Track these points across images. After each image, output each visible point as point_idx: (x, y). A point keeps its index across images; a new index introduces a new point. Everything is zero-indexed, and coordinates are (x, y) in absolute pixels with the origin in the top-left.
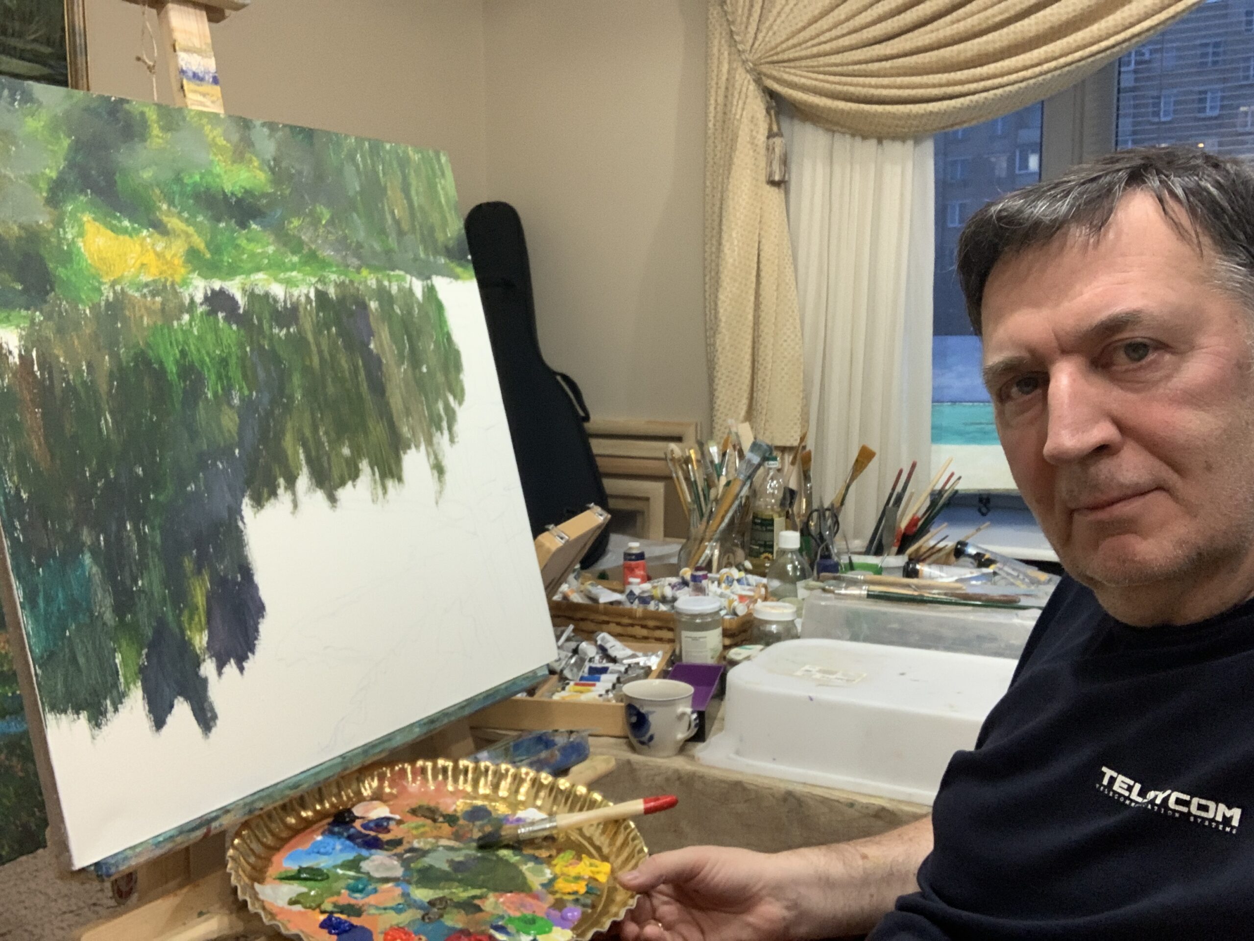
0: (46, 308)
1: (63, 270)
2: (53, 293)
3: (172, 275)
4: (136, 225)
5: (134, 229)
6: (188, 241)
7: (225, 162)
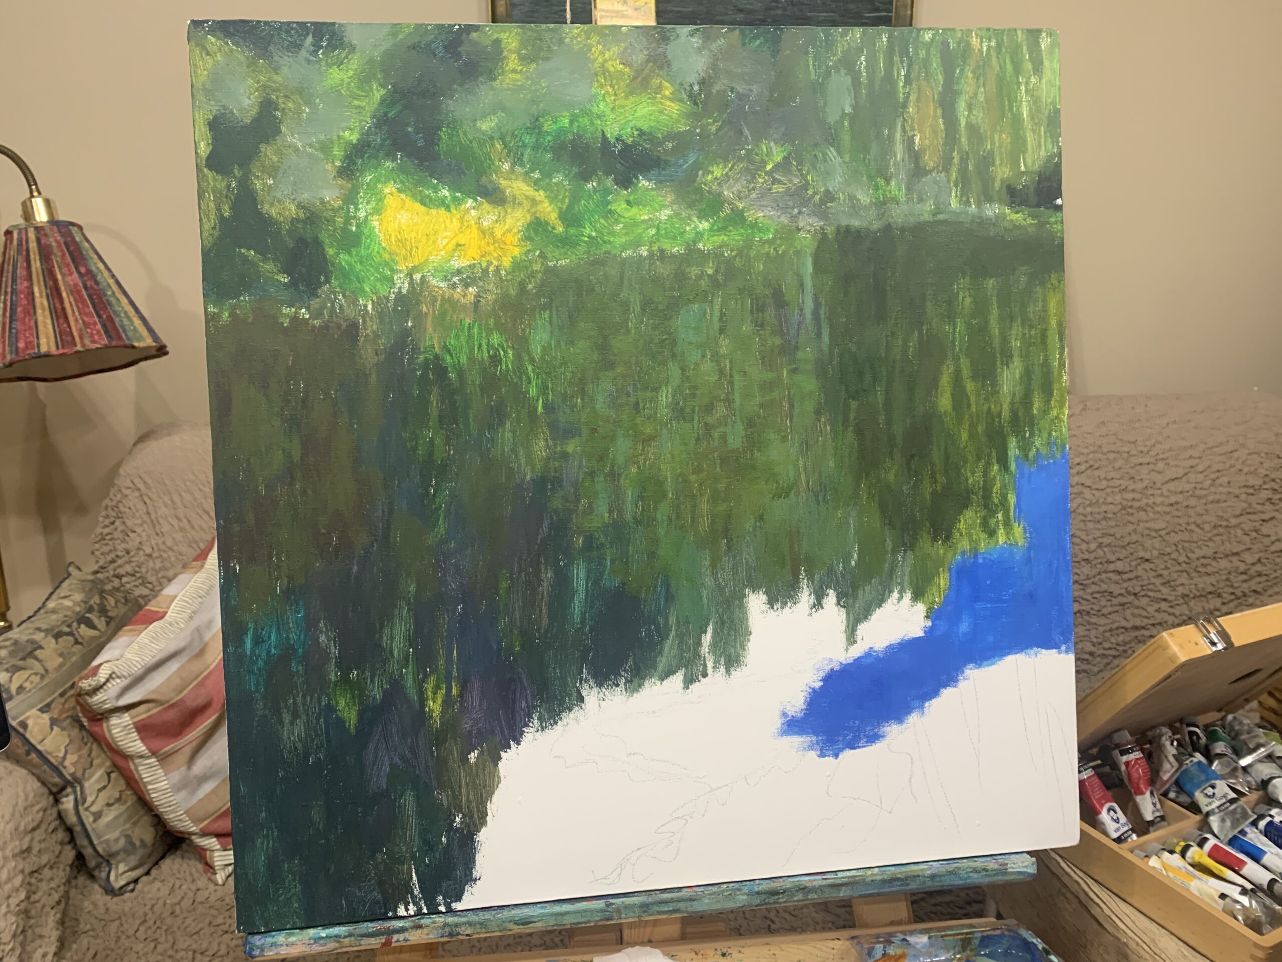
3: (499, 258)
4: (458, 194)
5: (455, 199)
6: (533, 210)
7: (615, 95)
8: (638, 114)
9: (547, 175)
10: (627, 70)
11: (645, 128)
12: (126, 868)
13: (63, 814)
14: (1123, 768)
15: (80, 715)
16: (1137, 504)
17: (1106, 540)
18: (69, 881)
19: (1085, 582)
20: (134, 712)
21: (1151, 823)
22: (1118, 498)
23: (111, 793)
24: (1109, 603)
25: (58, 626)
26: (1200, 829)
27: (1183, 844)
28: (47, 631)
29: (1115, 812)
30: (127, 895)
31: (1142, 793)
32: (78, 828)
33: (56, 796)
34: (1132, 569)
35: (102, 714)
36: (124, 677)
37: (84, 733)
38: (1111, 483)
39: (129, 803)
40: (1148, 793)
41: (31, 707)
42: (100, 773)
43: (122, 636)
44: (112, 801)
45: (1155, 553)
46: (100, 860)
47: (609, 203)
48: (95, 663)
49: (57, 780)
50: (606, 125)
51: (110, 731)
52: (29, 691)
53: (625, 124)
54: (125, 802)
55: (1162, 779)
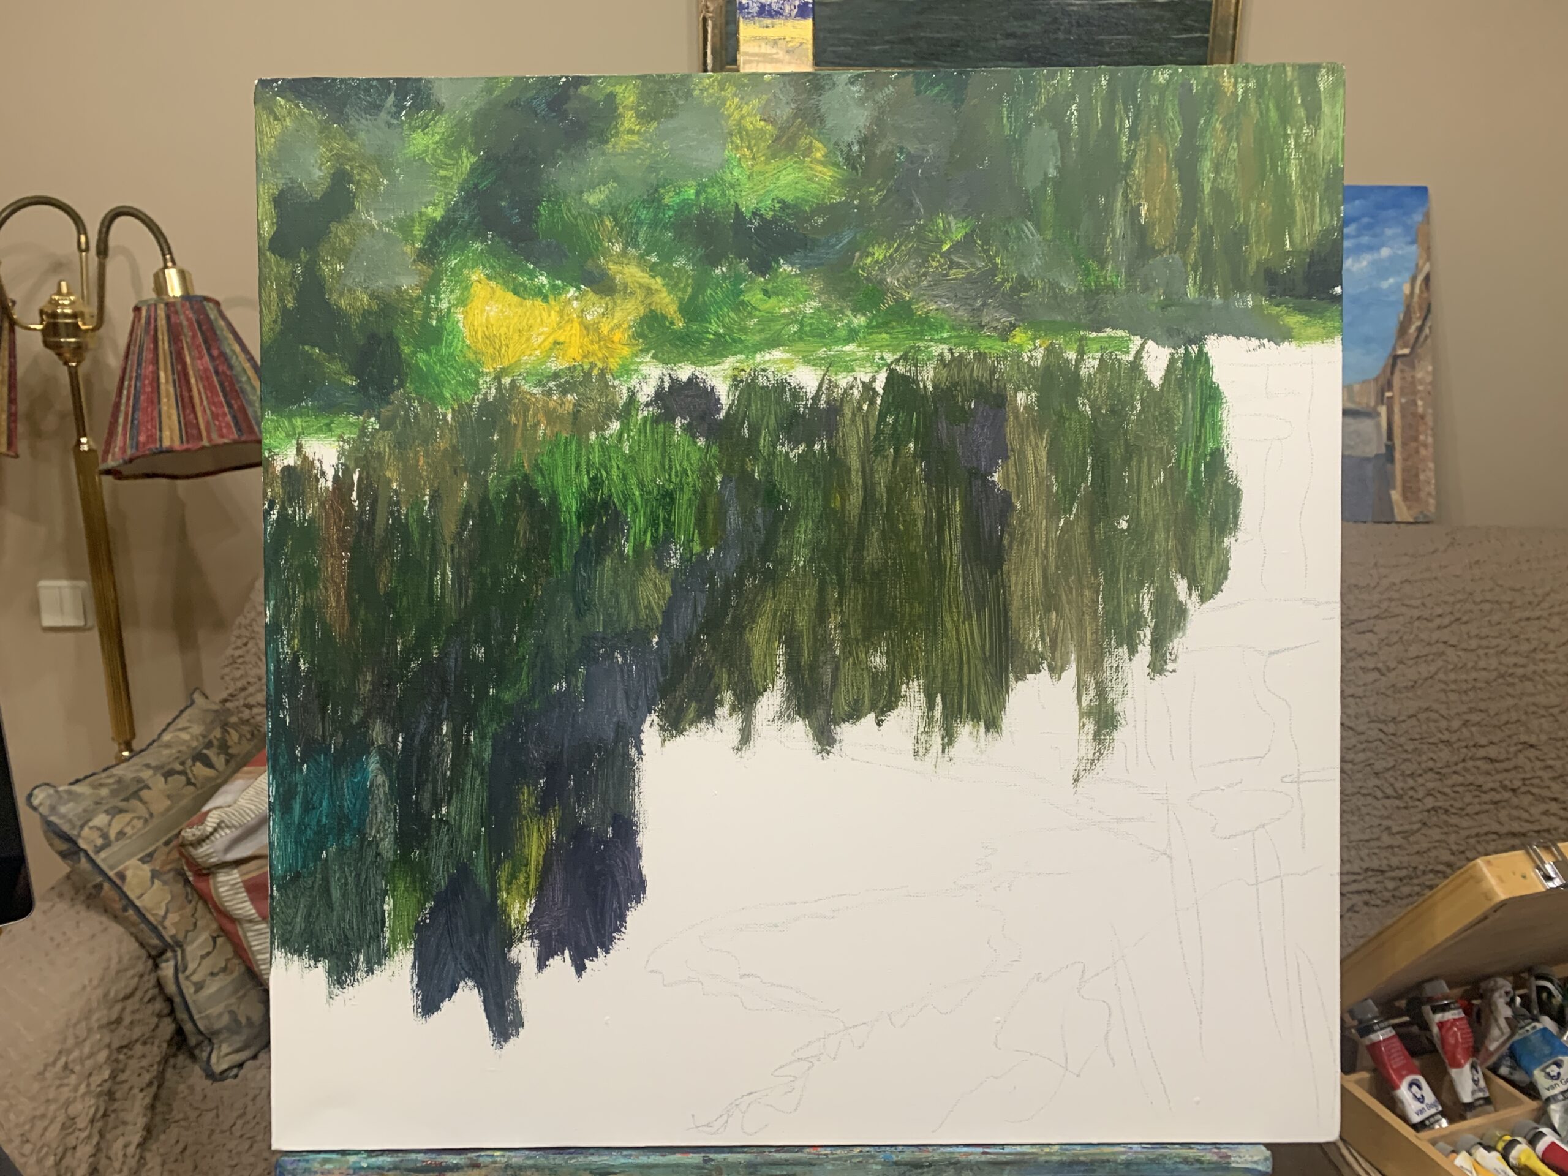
0: (386, 411)
1: (425, 357)
2: (402, 390)
3: (605, 360)
4: (559, 282)
5: (554, 287)
6: (648, 301)
7: (754, 158)
8: (782, 182)
9: (667, 257)
10: (769, 127)
11: (789, 199)
12: (229, 1050)
13: (162, 982)
14: (1435, 1030)
15: (186, 868)
16: (1520, 671)
17: (1475, 717)
18: (165, 1060)
19: (1443, 771)
20: (245, 868)
21: (1470, 1106)
22: (1494, 663)
23: (217, 961)
24: (1477, 800)
25: (169, 763)
26: (1537, 1120)
27: (1508, 1138)
28: (156, 769)
29: (1420, 1088)
30: (229, 1081)
31: (1459, 1066)
32: (177, 1000)
33: (156, 959)
34: (1511, 756)
35: (208, 869)
36: (235, 827)
37: (189, 890)
38: (1484, 643)
39: (236, 974)
40: (1467, 1067)
41: (131, 856)
42: (204, 937)
43: (237, 779)
44: (216, 970)
45: (1544, 737)
46: (201, 1038)
47: (741, 292)
48: (205, 809)
49: (155, 941)
50: (741, 197)
51: (216, 889)
52: (130, 837)
53: (764, 194)
54: (232, 972)
55: (1487, 1050)
